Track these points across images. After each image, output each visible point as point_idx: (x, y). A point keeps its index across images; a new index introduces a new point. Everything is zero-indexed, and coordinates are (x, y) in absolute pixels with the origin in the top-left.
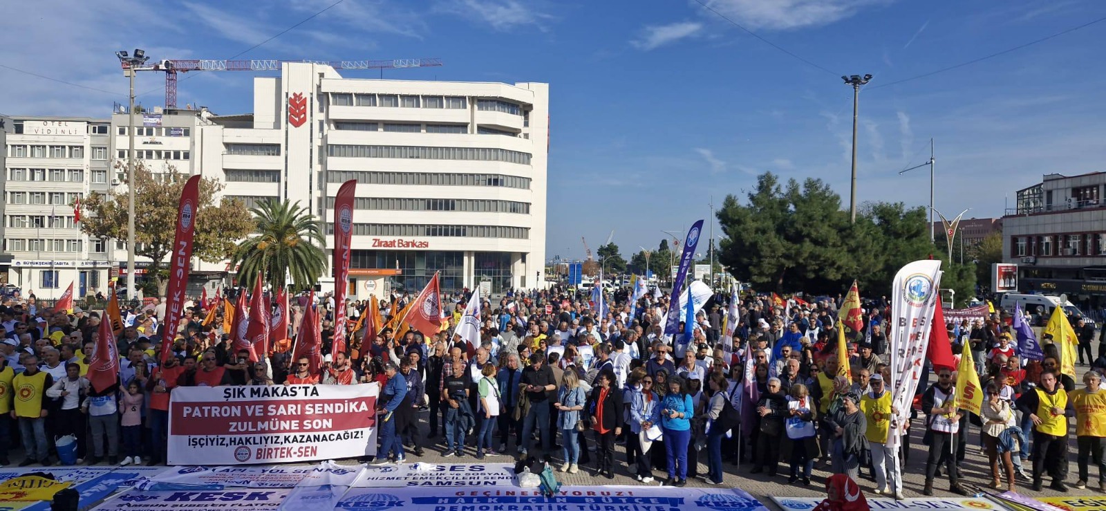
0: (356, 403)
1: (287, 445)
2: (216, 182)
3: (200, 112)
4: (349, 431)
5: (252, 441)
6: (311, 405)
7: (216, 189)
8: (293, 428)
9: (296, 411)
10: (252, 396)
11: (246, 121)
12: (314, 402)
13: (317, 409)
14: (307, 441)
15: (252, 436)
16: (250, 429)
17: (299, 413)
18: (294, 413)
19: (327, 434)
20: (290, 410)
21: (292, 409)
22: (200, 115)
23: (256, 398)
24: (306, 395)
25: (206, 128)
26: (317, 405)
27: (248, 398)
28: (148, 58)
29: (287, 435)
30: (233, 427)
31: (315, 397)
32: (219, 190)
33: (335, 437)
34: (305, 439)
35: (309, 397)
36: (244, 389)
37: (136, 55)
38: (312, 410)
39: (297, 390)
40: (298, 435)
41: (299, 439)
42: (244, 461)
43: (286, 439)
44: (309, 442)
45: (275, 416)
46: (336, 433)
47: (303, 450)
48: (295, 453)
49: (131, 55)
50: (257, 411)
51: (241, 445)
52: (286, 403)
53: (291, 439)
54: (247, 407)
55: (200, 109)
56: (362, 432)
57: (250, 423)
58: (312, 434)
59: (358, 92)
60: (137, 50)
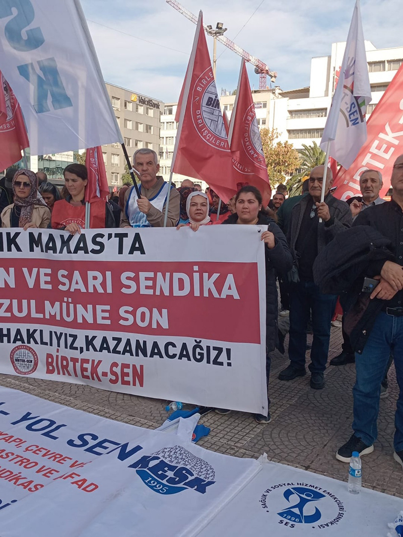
0: (215, 276)
1: (90, 355)
2: (275, 131)
3: (274, 90)
4: (205, 343)
5: (37, 336)
6: (132, 275)
7: (275, 136)
8: (100, 321)
9: (103, 285)
10: (32, 250)
11: (304, 93)
12: (137, 267)
13: (143, 283)
14: (125, 351)
15: (38, 327)
16: (34, 314)
17: (109, 290)
18: (100, 290)
19: (162, 341)
20: (91, 282)
21: (95, 280)
22: (274, 93)
23: (37, 254)
24: (121, 252)
25: (277, 101)
26: (142, 275)
27: (26, 254)
28: (226, 29)
29: (91, 333)
30: (4, 307)
31: (137, 257)
32: (277, 137)
33: (177, 351)
34: (121, 348)
35: (126, 257)
36: (17, 234)
37: (217, 27)
38: (133, 284)
39: (104, 240)
40: (110, 335)
41: (112, 343)
42: (25, 373)
43: (89, 342)
44: (127, 354)
45: (68, 293)
46: (179, 341)
47: (118, 370)
48: (105, 374)
49: (214, 28)
50: (43, 279)
51: (19, 343)
52: (84, 267)
53: (97, 343)
54: (25, 270)
55: (274, 88)
56: (228, 351)
57: (33, 302)
58: (134, 337)
59: (389, 59)
60: (218, 23)
